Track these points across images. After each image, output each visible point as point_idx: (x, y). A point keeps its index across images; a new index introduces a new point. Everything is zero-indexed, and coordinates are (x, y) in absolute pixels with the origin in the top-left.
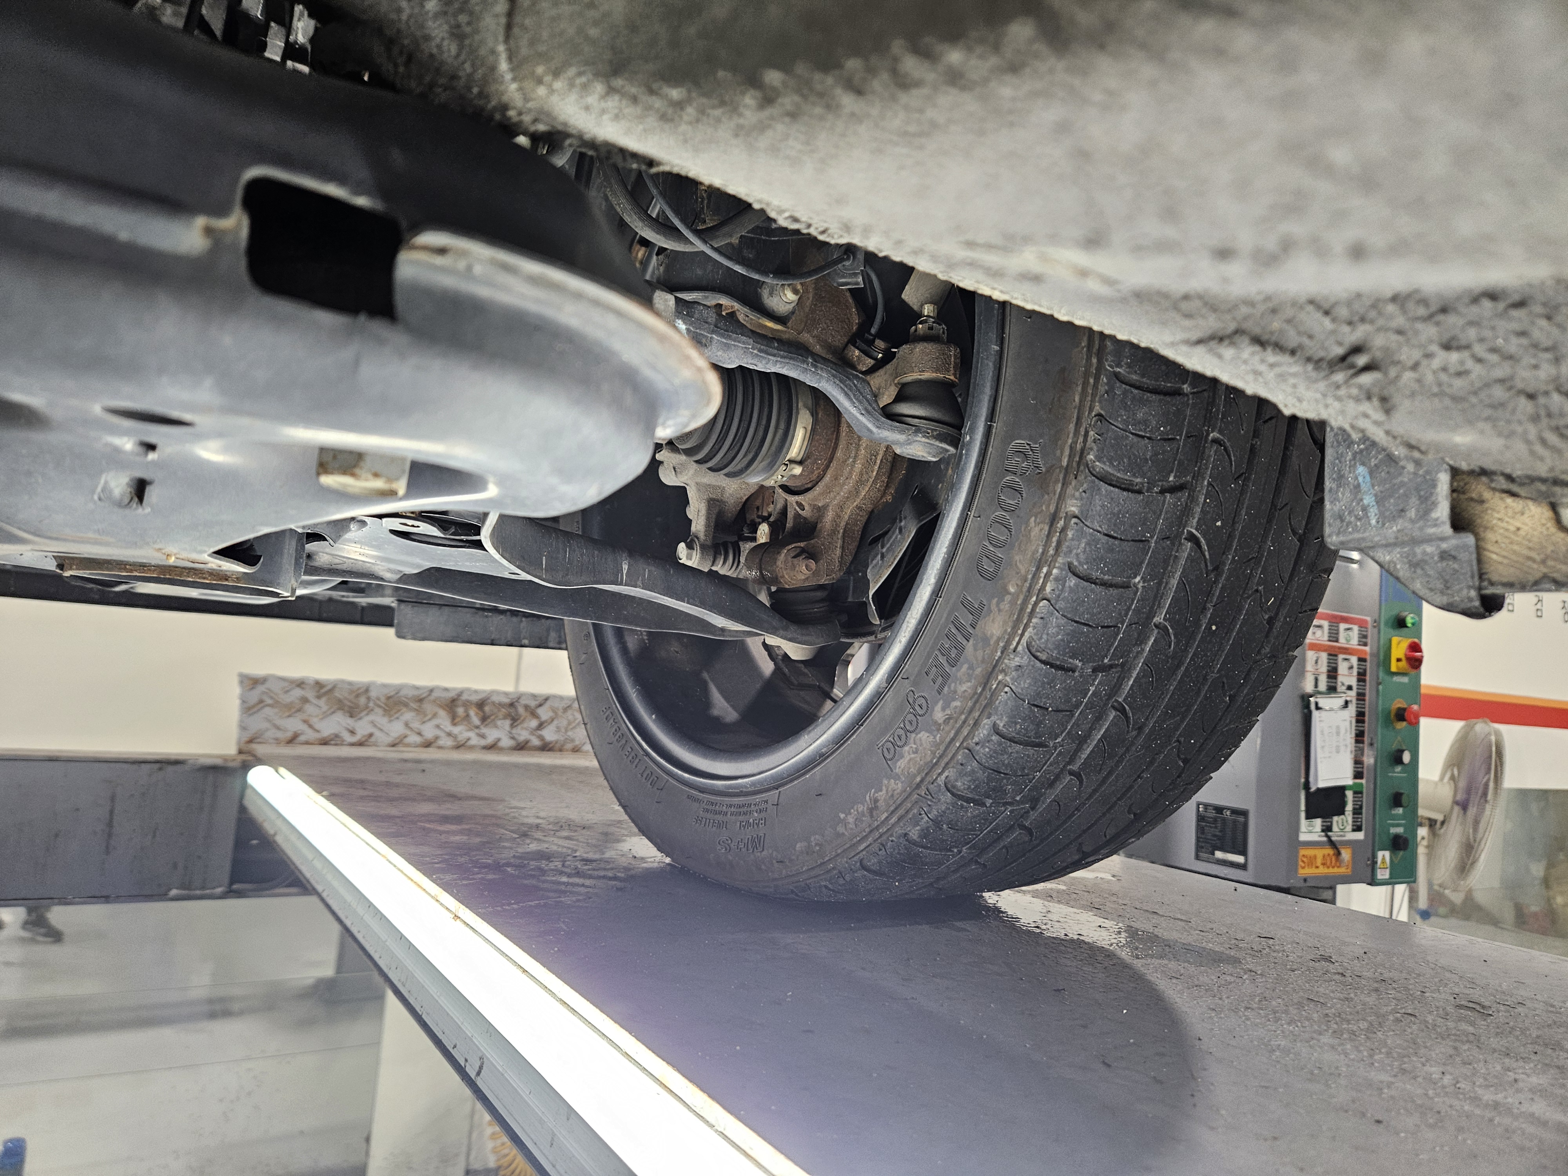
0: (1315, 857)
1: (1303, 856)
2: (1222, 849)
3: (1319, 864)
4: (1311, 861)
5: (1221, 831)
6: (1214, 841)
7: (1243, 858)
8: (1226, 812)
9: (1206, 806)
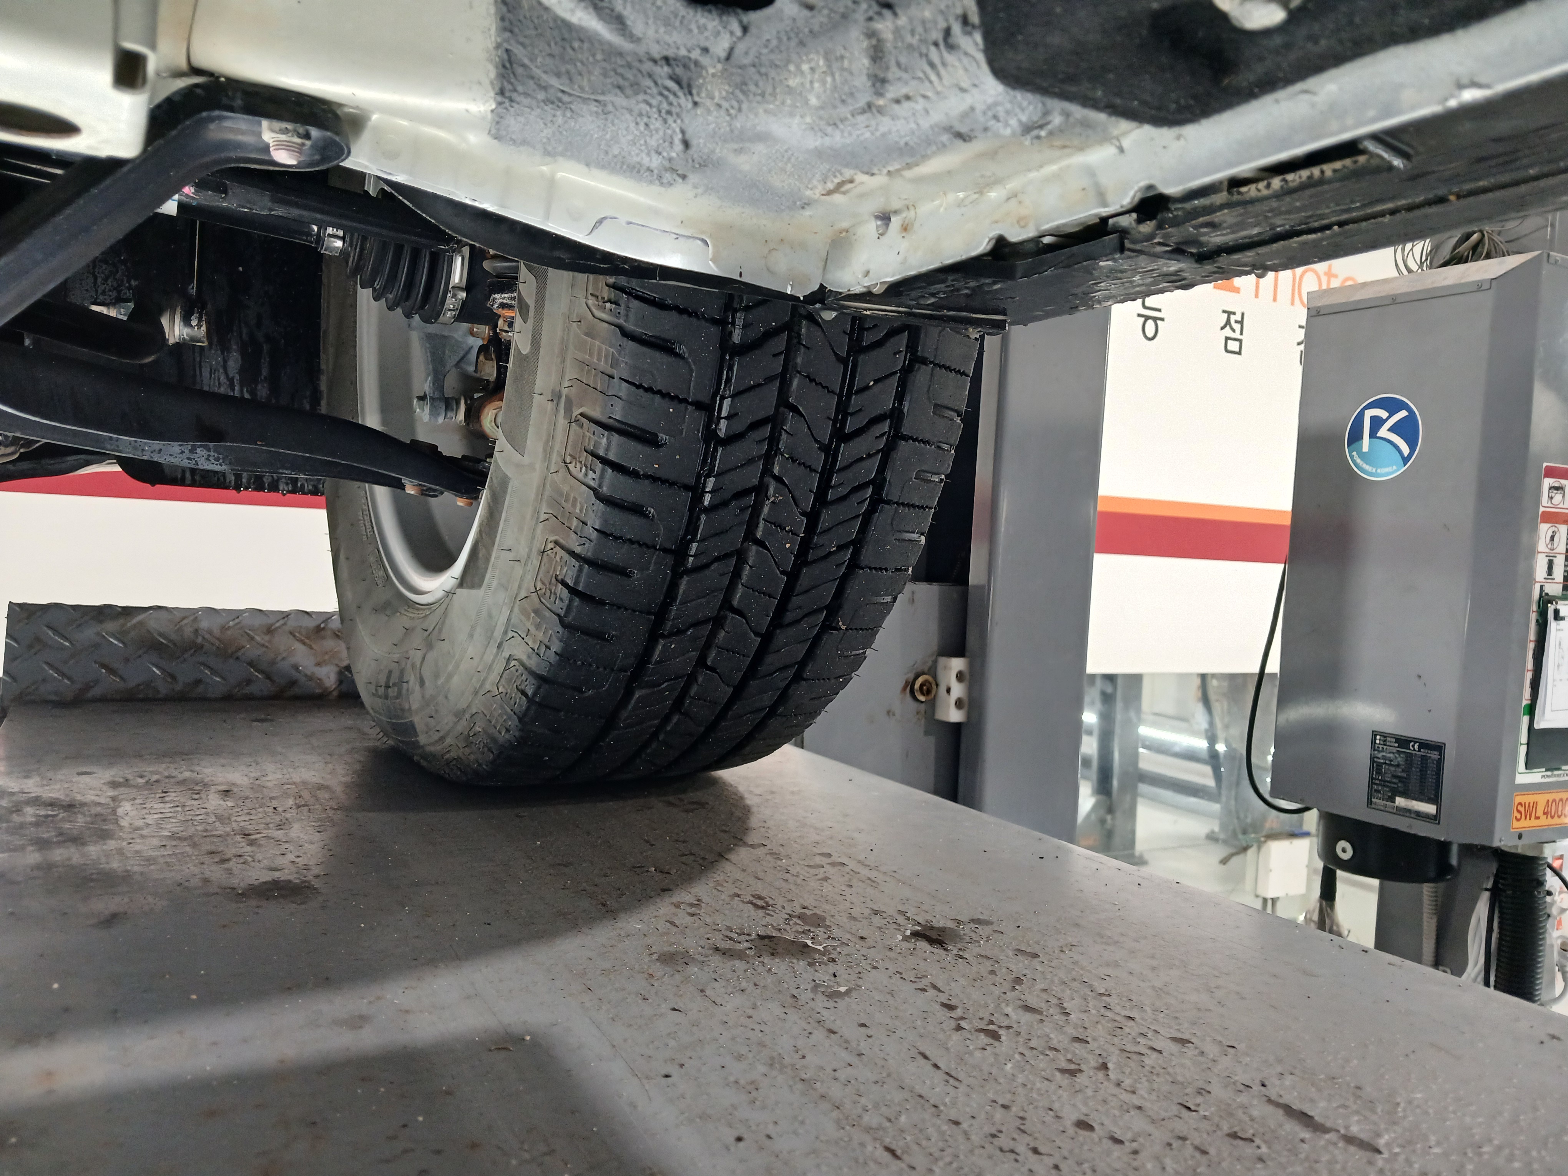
0: (1535, 804)
1: (1520, 804)
2: (1406, 795)
3: (1540, 813)
4: (1529, 811)
5: (1403, 771)
6: (1394, 783)
7: (1435, 807)
8: (1413, 746)
9: (1385, 737)
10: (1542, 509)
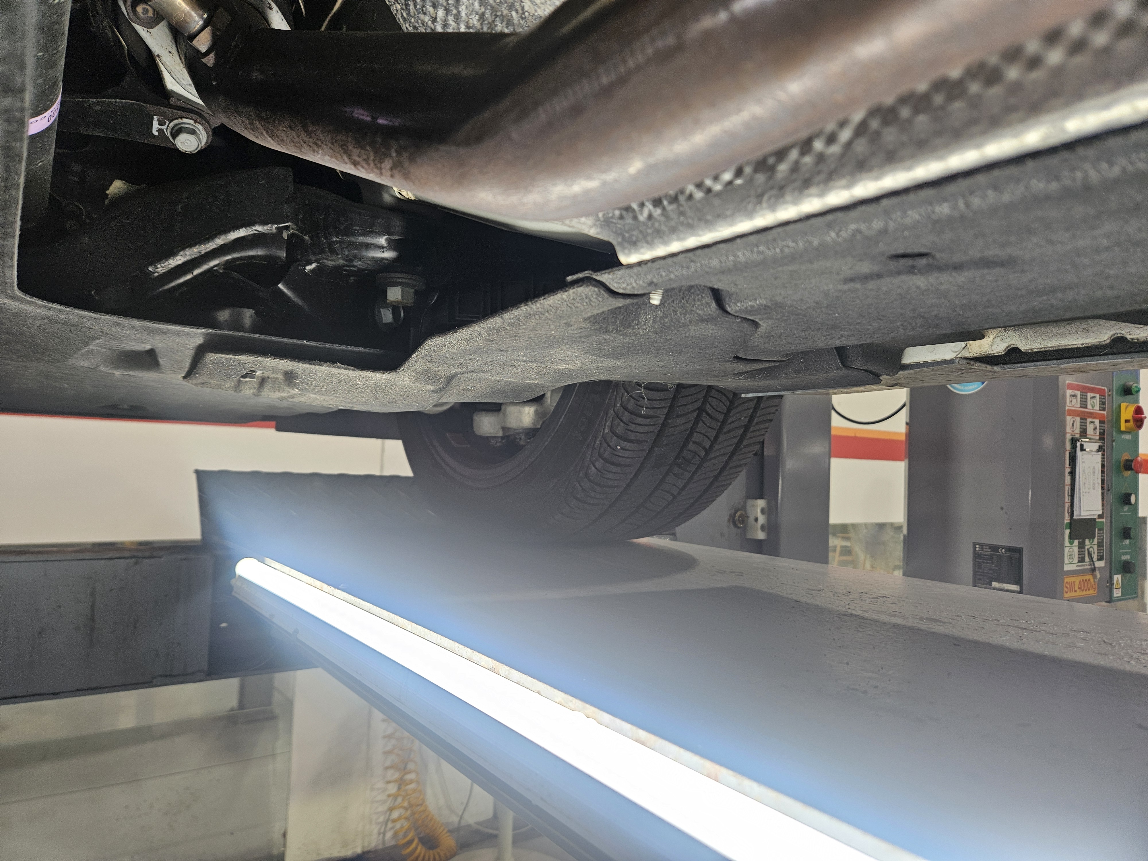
0: (1074, 583)
1: (1067, 583)
2: (998, 580)
3: (1076, 588)
4: (1072, 586)
5: (996, 566)
6: (990, 573)
7: (1019, 587)
8: (1001, 551)
9: (982, 546)
10: (1067, 408)
